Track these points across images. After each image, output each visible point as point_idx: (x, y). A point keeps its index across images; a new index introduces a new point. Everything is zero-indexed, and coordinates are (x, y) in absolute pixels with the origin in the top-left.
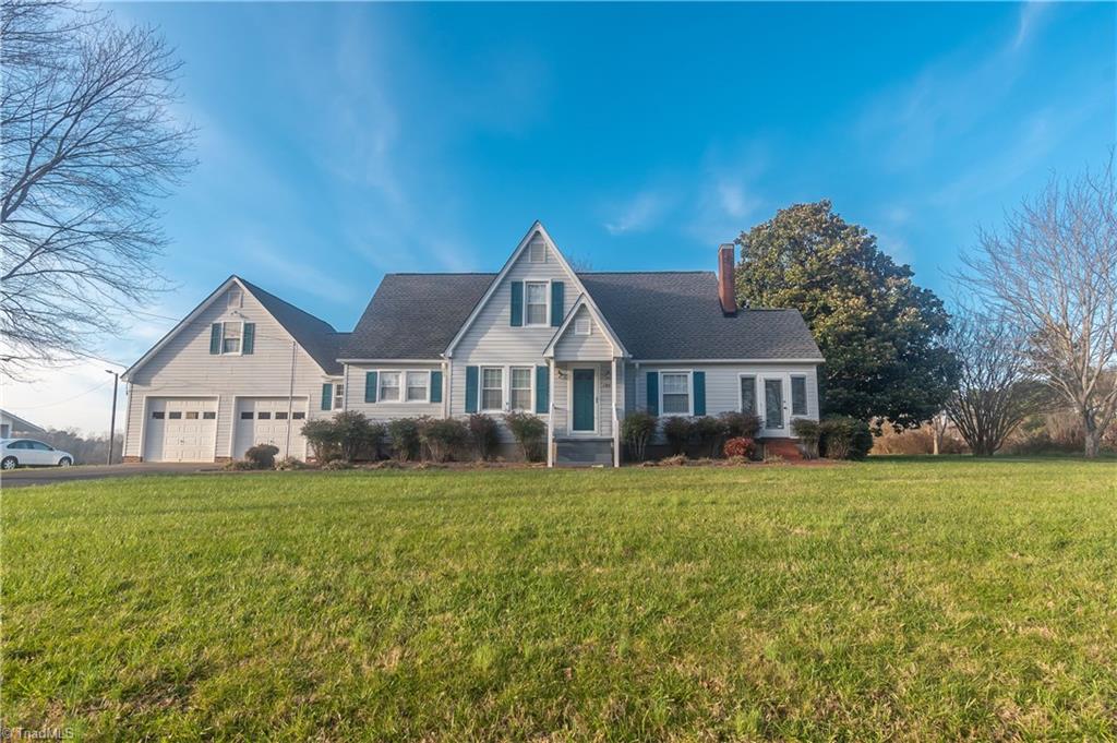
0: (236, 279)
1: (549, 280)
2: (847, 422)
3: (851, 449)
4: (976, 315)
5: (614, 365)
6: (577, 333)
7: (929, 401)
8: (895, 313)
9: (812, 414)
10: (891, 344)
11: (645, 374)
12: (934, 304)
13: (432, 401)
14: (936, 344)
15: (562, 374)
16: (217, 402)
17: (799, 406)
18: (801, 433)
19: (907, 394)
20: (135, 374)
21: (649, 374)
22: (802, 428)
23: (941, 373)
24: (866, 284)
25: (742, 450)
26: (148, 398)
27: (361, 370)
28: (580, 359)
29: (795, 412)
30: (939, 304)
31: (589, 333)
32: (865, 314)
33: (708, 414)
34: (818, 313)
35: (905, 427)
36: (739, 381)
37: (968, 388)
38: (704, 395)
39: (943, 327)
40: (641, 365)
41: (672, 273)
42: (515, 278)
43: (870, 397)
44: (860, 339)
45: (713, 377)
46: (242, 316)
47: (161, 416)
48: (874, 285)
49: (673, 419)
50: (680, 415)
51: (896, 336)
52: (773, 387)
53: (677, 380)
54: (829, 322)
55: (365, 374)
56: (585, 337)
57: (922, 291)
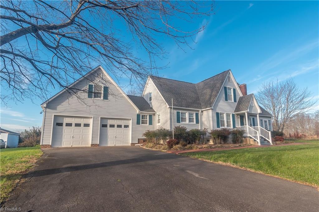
1: (232, 88)
5: (258, 115)
6: (251, 105)
13: (196, 123)
16: (92, 120)
20: (48, 104)
26: (55, 116)
27: (175, 111)
28: (253, 113)
42: (225, 86)
46: (103, 83)
47: (60, 125)
55: (176, 112)
56: (253, 106)
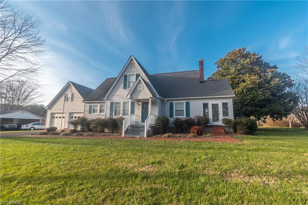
0: (70, 82)
1: (135, 73)
2: (244, 120)
3: (246, 130)
4: (304, 80)
5: (150, 100)
6: (138, 89)
7: (285, 110)
8: (270, 81)
9: (231, 116)
10: (269, 91)
11: (169, 103)
12: (287, 78)
14: (288, 91)
15: (138, 104)
16: (65, 114)
17: (225, 113)
18: (226, 124)
19: (275, 108)
20: (49, 107)
21: (170, 103)
22: (227, 121)
23: (290, 101)
24: (259, 72)
25: (196, 131)
26: (51, 113)
27: (89, 104)
28: (139, 98)
29: (224, 116)
30: (289, 77)
31: (142, 89)
32: (258, 81)
33: (190, 117)
34: (241, 82)
35: (277, 119)
36: (202, 105)
37: (302, 106)
38: (189, 110)
39: (290, 85)
40: (167, 100)
41: (186, 71)
42: (125, 74)
43: (260, 110)
44: (256, 90)
45: (193, 104)
46: (71, 92)
47: (54, 118)
48: (262, 72)
49: (177, 118)
50: (179, 117)
51: (271, 88)
52: (215, 107)
53: (180, 105)
54: (244, 84)
55: (89, 106)
56: (141, 91)
57: (282, 74)
